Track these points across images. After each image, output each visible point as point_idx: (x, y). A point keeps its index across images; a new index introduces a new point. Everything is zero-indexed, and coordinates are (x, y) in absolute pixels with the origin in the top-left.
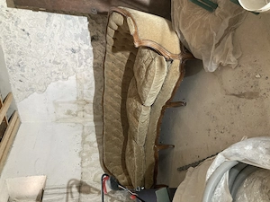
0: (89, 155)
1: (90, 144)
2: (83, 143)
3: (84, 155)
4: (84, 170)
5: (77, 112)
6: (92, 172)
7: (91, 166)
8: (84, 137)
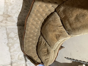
0: (13, 45)
1: (12, 38)
2: (8, 38)
3: (10, 45)
4: (12, 54)
5: (2, 20)
6: (16, 54)
7: (15, 51)
8: (8, 34)
